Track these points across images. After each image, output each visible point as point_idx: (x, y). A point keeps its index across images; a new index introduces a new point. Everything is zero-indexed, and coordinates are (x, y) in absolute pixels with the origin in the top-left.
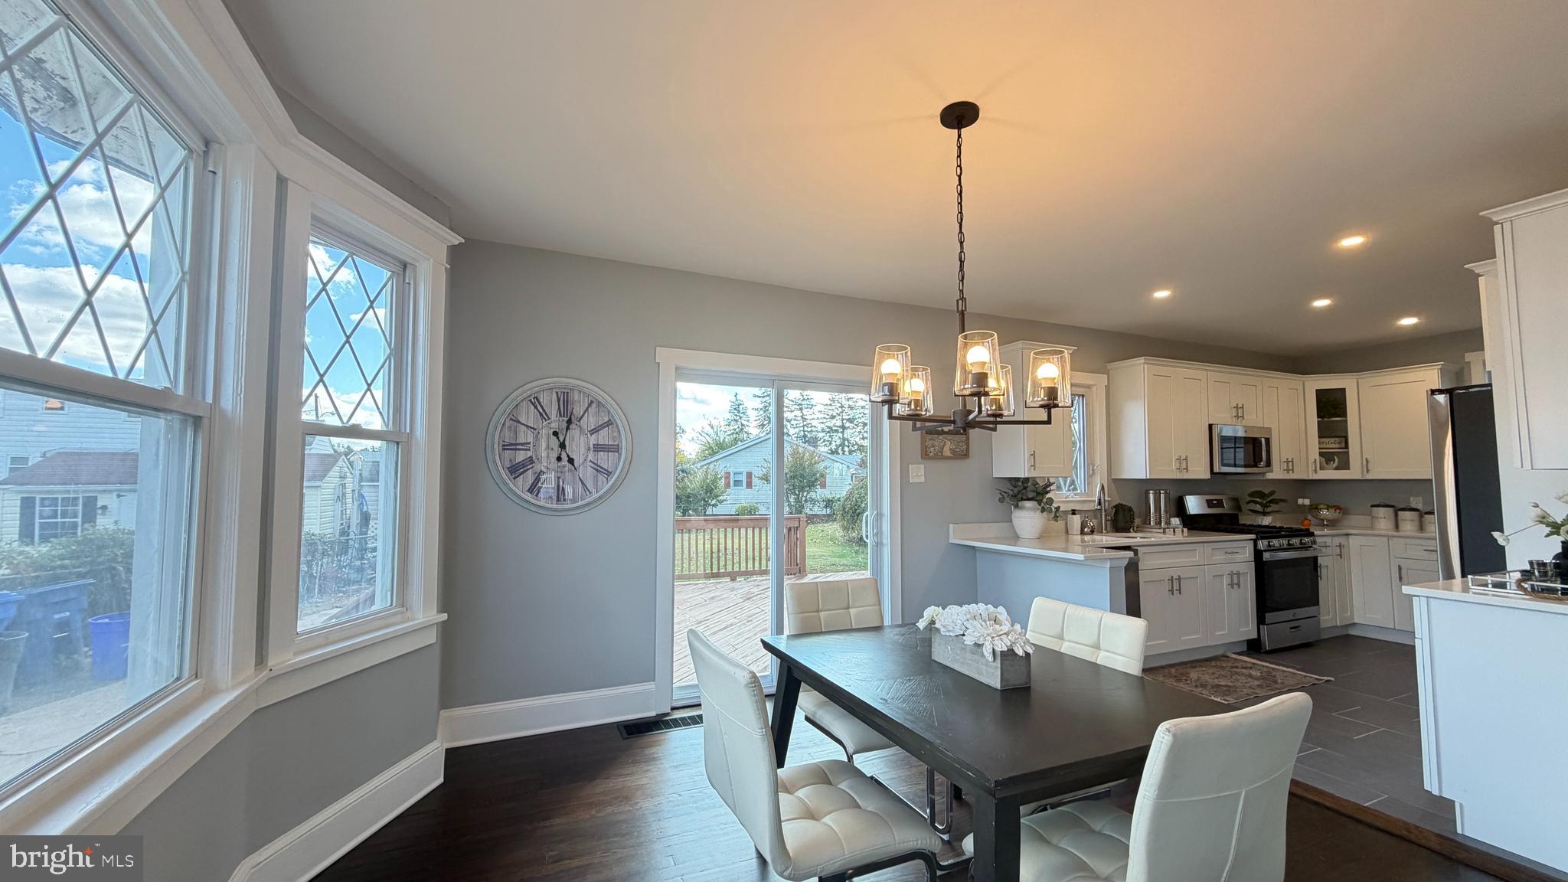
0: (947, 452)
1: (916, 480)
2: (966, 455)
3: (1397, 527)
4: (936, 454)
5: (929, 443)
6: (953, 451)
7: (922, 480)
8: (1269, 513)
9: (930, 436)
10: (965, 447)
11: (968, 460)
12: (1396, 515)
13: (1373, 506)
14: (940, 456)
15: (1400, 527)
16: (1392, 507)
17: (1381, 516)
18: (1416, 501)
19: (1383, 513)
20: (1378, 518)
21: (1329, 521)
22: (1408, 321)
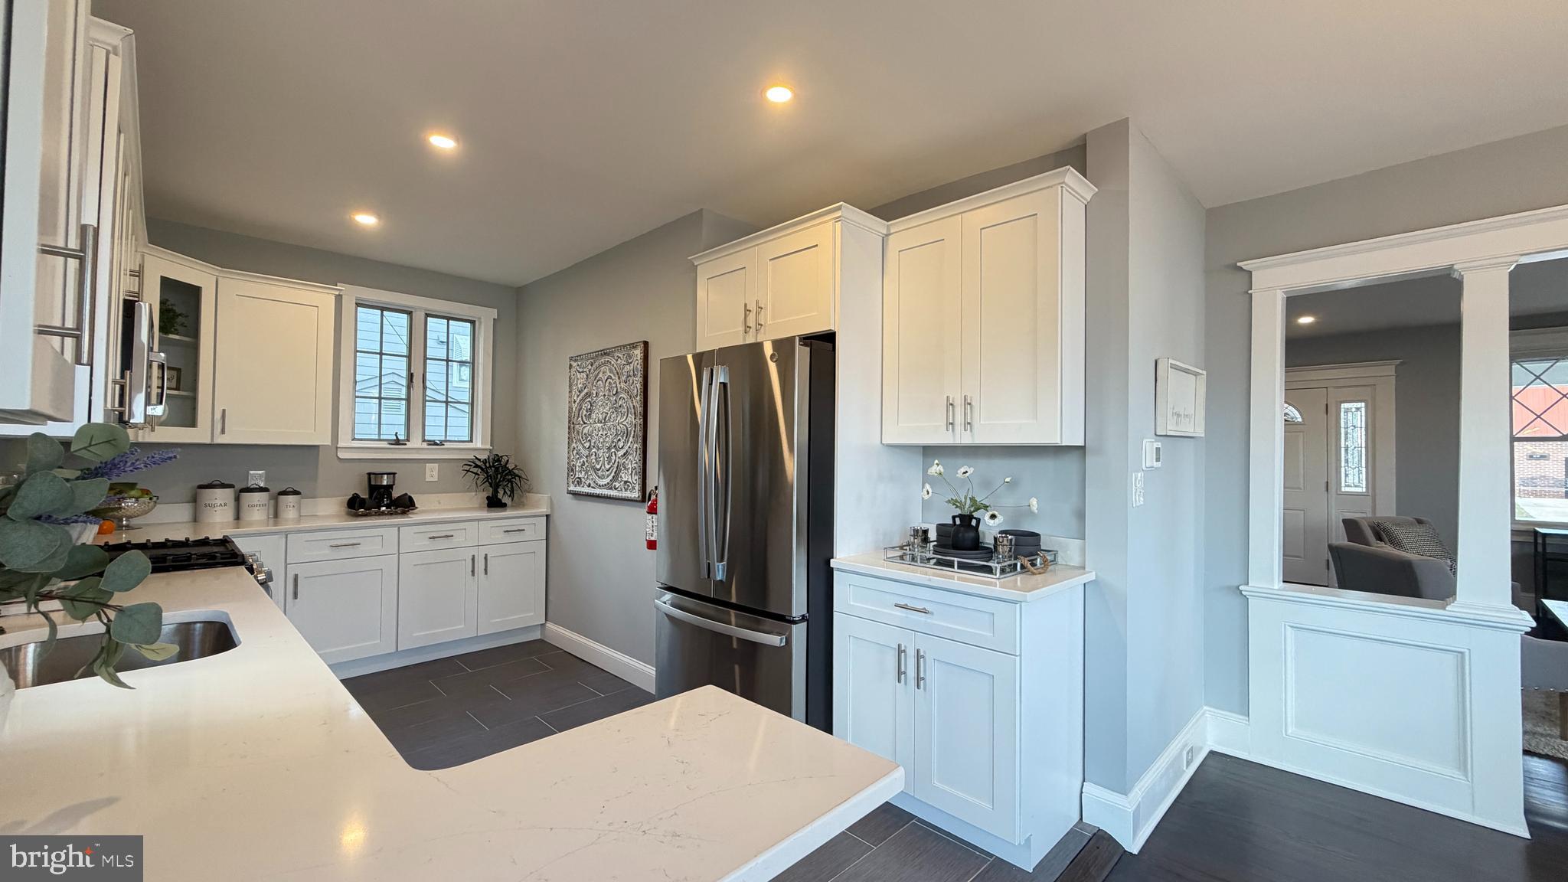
3: (237, 518)
12: (237, 499)
13: (201, 487)
15: (243, 518)
16: (231, 486)
17: (218, 502)
18: (257, 476)
19: (221, 497)
20: (214, 506)
21: (129, 518)
22: (366, 220)
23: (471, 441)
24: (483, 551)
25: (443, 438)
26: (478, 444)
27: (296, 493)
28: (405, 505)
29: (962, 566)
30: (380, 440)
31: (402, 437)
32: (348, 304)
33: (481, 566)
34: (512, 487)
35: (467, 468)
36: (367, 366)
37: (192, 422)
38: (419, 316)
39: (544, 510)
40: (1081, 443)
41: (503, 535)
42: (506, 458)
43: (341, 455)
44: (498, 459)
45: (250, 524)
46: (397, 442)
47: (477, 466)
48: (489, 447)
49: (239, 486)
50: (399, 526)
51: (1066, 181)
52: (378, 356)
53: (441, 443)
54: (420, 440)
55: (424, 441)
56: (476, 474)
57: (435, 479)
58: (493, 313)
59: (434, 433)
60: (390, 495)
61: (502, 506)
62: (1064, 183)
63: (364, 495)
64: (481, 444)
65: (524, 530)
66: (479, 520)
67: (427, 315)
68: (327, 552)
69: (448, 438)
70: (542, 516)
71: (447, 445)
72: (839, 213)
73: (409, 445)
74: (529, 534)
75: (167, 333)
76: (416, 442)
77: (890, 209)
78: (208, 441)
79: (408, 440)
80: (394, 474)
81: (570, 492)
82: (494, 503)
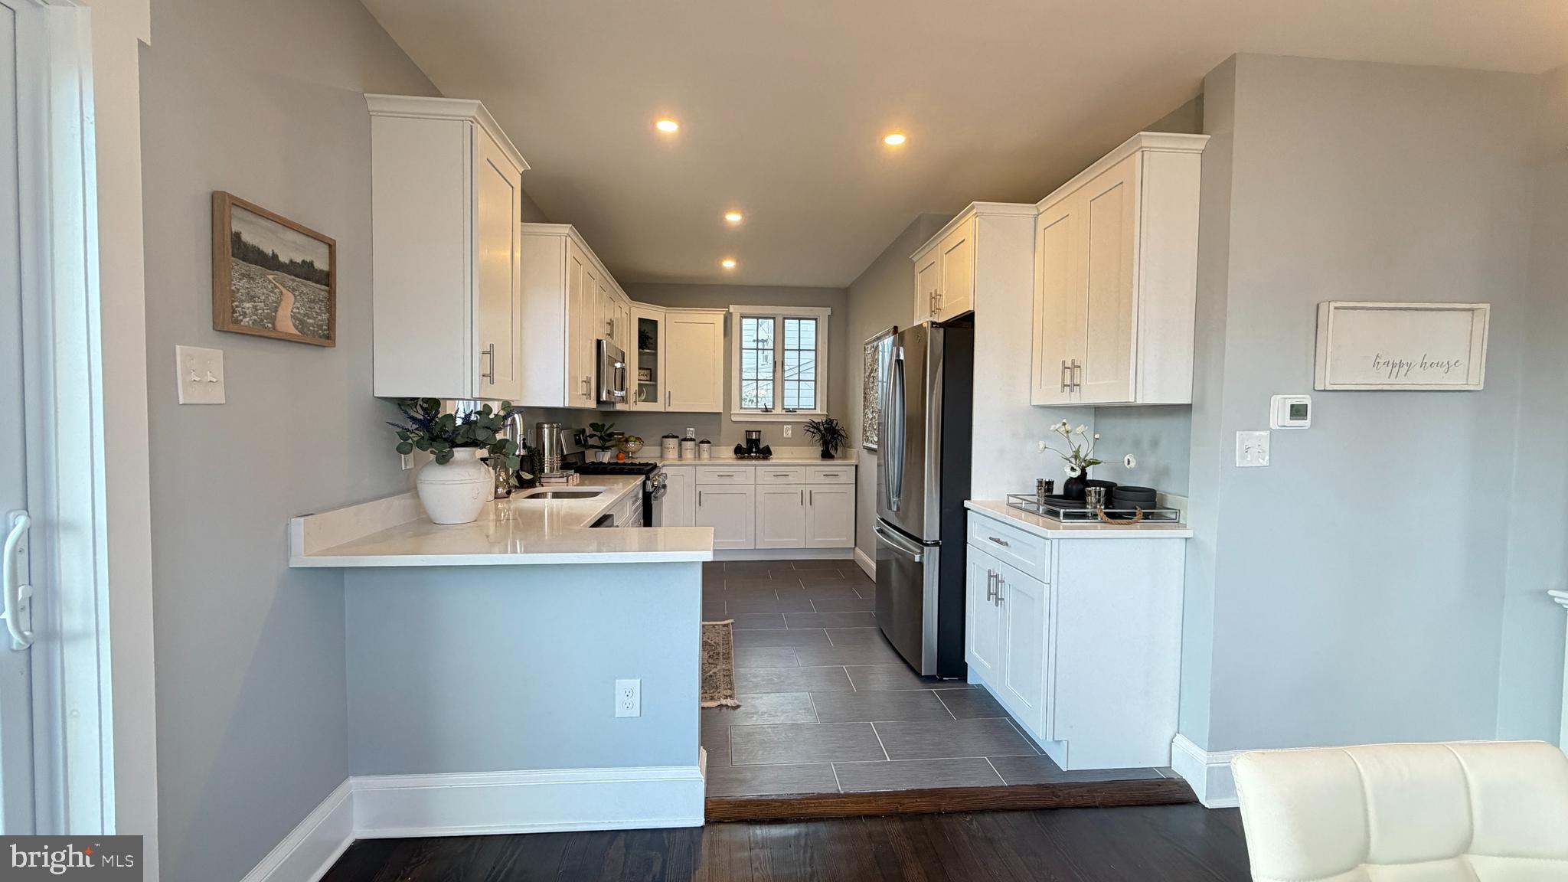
0: (286, 324)
1: (198, 396)
2: (328, 337)
3: (680, 456)
4: (259, 323)
5: (241, 285)
6: (300, 322)
7: (218, 395)
8: (608, 448)
9: (244, 266)
10: (325, 316)
11: (328, 351)
12: (680, 445)
13: (664, 437)
14: (265, 333)
15: (684, 456)
16: (677, 437)
17: (671, 446)
18: (691, 432)
19: (672, 443)
20: (668, 448)
21: (633, 453)
22: (729, 264)
23: (815, 409)
24: (809, 488)
25: (797, 407)
26: (818, 411)
27: (709, 442)
28: (766, 453)
29: (1067, 516)
30: (757, 408)
31: (770, 406)
32: (736, 319)
33: (807, 499)
34: (836, 442)
35: (807, 428)
36: (748, 358)
37: (655, 400)
38: (779, 319)
39: (854, 461)
40: (1190, 403)
41: (823, 478)
42: (835, 422)
43: (734, 419)
44: (831, 421)
45: (685, 460)
46: (767, 410)
47: (813, 427)
48: (826, 413)
49: (681, 437)
50: (755, 466)
51: (1143, 145)
52: (756, 351)
53: (794, 410)
54: (780, 409)
55: (784, 409)
56: (813, 433)
57: (790, 435)
58: (828, 311)
59: (790, 403)
60: (757, 447)
61: (832, 457)
62: (1142, 147)
63: (744, 446)
64: (821, 411)
65: (837, 475)
66: (806, 466)
67: (785, 319)
68: (717, 480)
69: (800, 407)
70: (853, 465)
71: (798, 412)
72: (975, 211)
73: (774, 412)
74: (843, 479)
75: (643, 349)
76: (778, 410)
77: (1032, 193)
78: (663, 410)
79: (773, 408)
80: (760, 431)
81: (865, 447)
82: (826, 455)
